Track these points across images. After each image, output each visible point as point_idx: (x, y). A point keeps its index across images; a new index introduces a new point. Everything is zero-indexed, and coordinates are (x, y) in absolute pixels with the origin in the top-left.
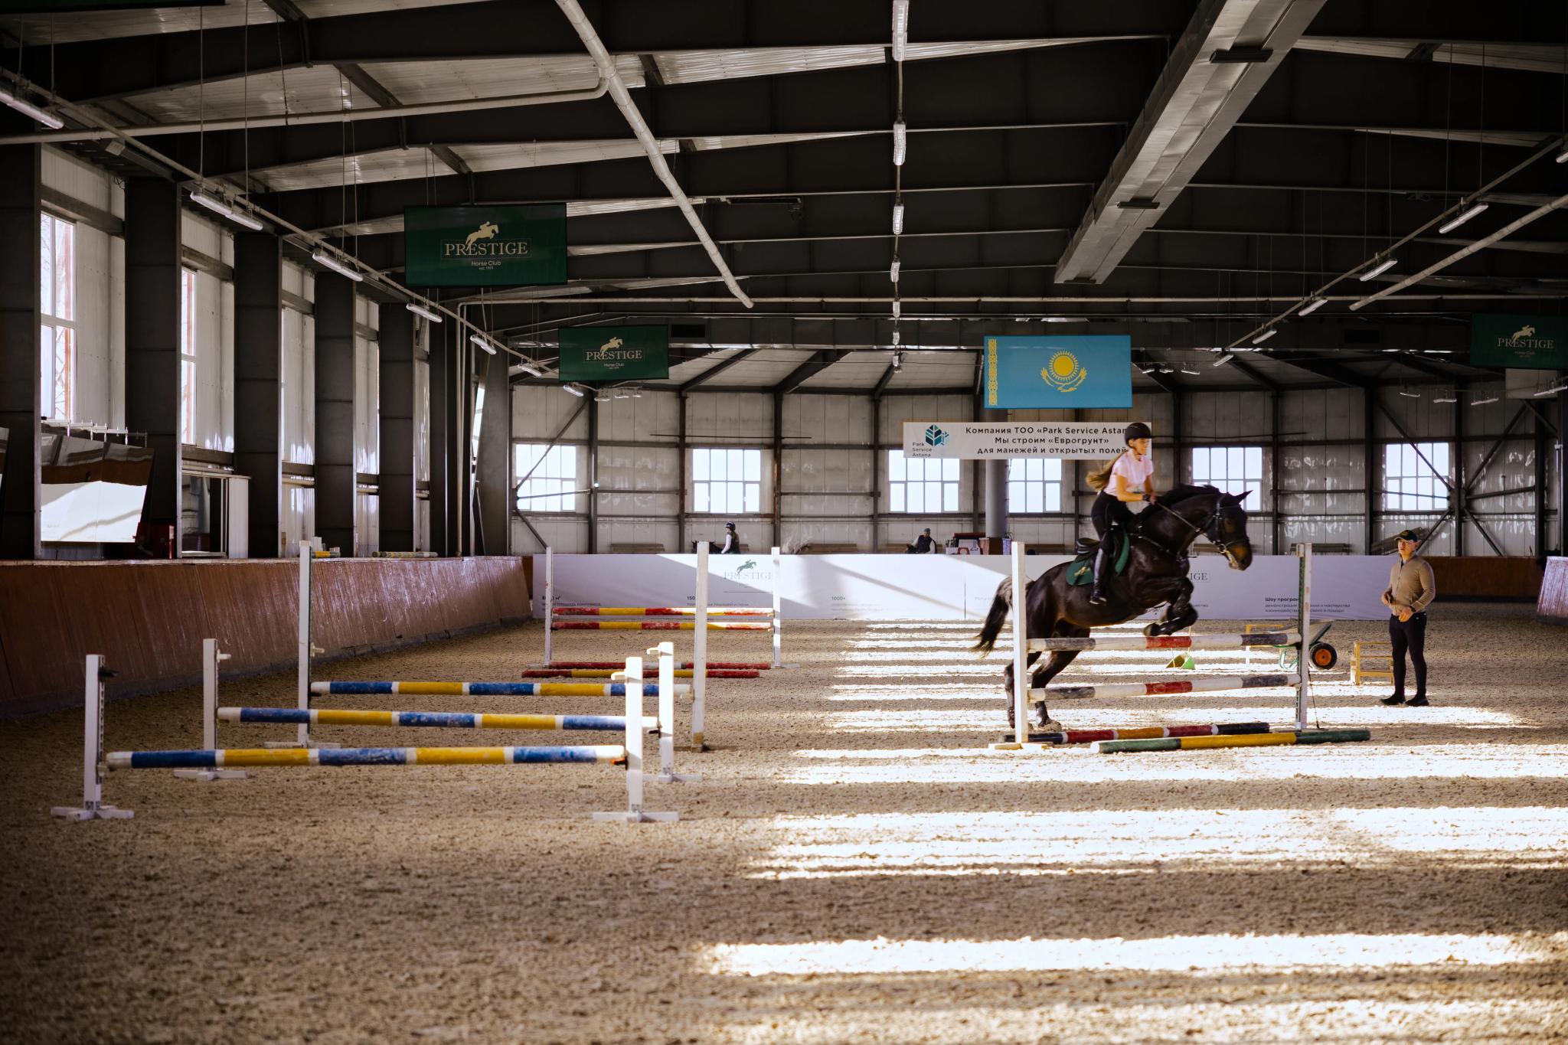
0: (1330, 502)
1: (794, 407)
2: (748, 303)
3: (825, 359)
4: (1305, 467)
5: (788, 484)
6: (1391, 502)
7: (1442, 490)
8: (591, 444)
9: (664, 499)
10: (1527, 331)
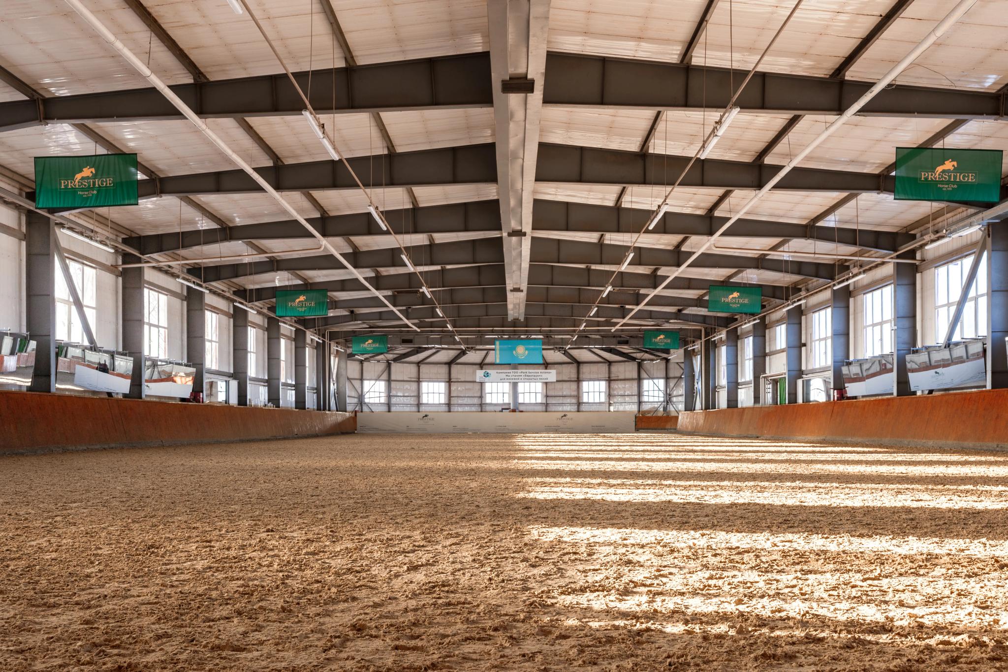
0: (627, 399)
1: (455, 369)
2: (419, 330)
3: (463, 353)
4: (619, 388)
5: (453, 394)
6: (645, 399)
7: (661, 395)
8: (389, 381)
9: (413, 399)
10: (662, 337)
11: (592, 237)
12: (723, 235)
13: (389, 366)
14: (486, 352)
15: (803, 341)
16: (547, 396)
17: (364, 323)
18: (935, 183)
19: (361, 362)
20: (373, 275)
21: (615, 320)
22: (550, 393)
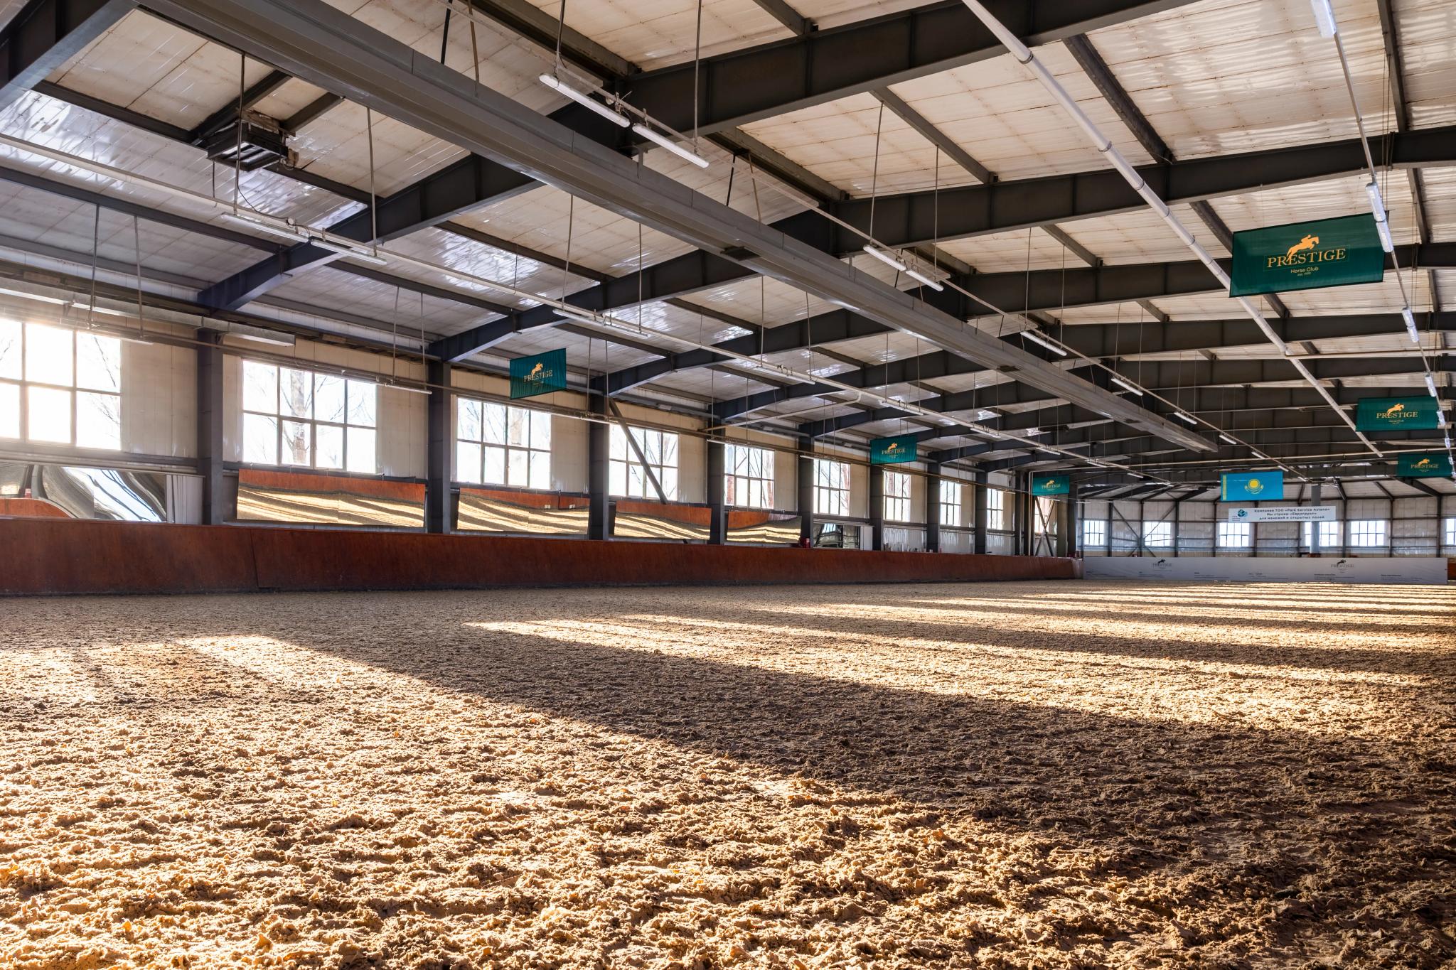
8: (1176, 522)
9: (1207, 541)
13: (1176, 507)
16: (1392, 538)
18: (1286, 269)
19: (1142, 501)
22: (1395, 535)
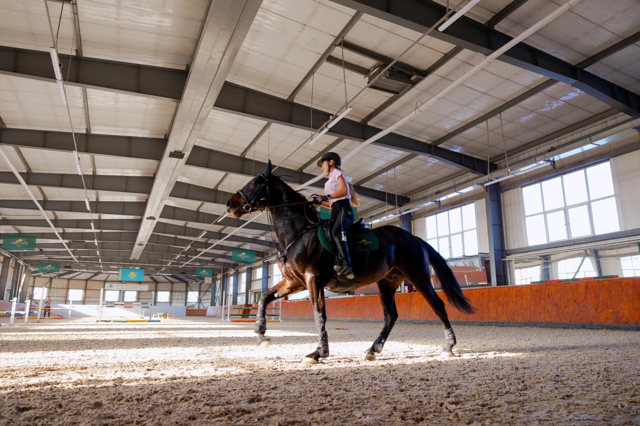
0: (179, 301)
1: (89, 283)
2: (77, 261)
3: (96, 274)
4: (176, 295)
5: (86, 296)
6: (189, 300)
7: (197, 299)
8: (50, 288)
9: (63, 298)
10: (205, 271)
11: (181, 223)
12: (244, 227)
13: (51, 280)
14: (108, 275)
15: (269, 276)
17: (46, 256)
19: (35, 277)
20: (62, 232)
21: (181, 262)
22: (140, 297)
